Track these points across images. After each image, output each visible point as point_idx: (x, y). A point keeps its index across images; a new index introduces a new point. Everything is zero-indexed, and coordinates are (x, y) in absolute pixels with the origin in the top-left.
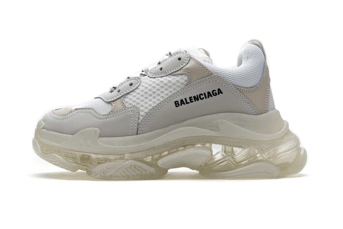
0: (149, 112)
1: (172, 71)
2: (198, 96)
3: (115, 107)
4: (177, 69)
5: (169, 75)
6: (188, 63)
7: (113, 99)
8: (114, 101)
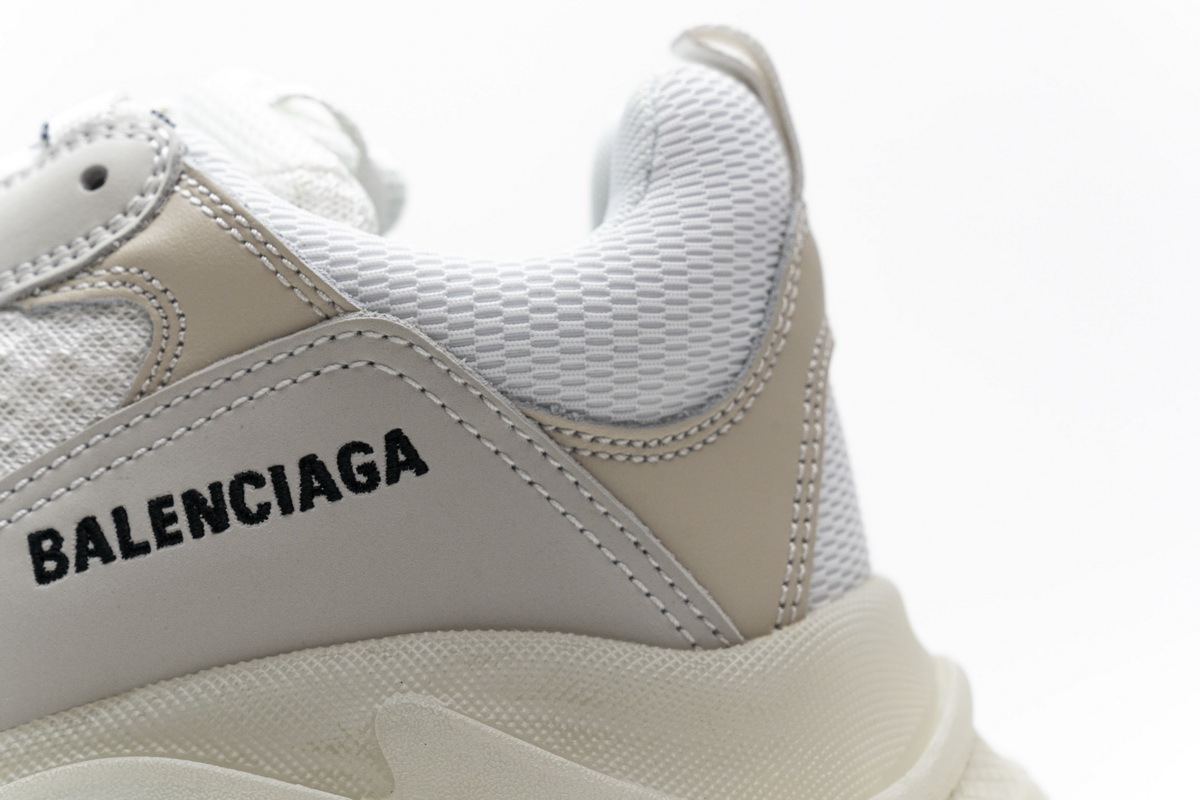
2: (226, 489)
4: (69, 263)
6: (153, 215)
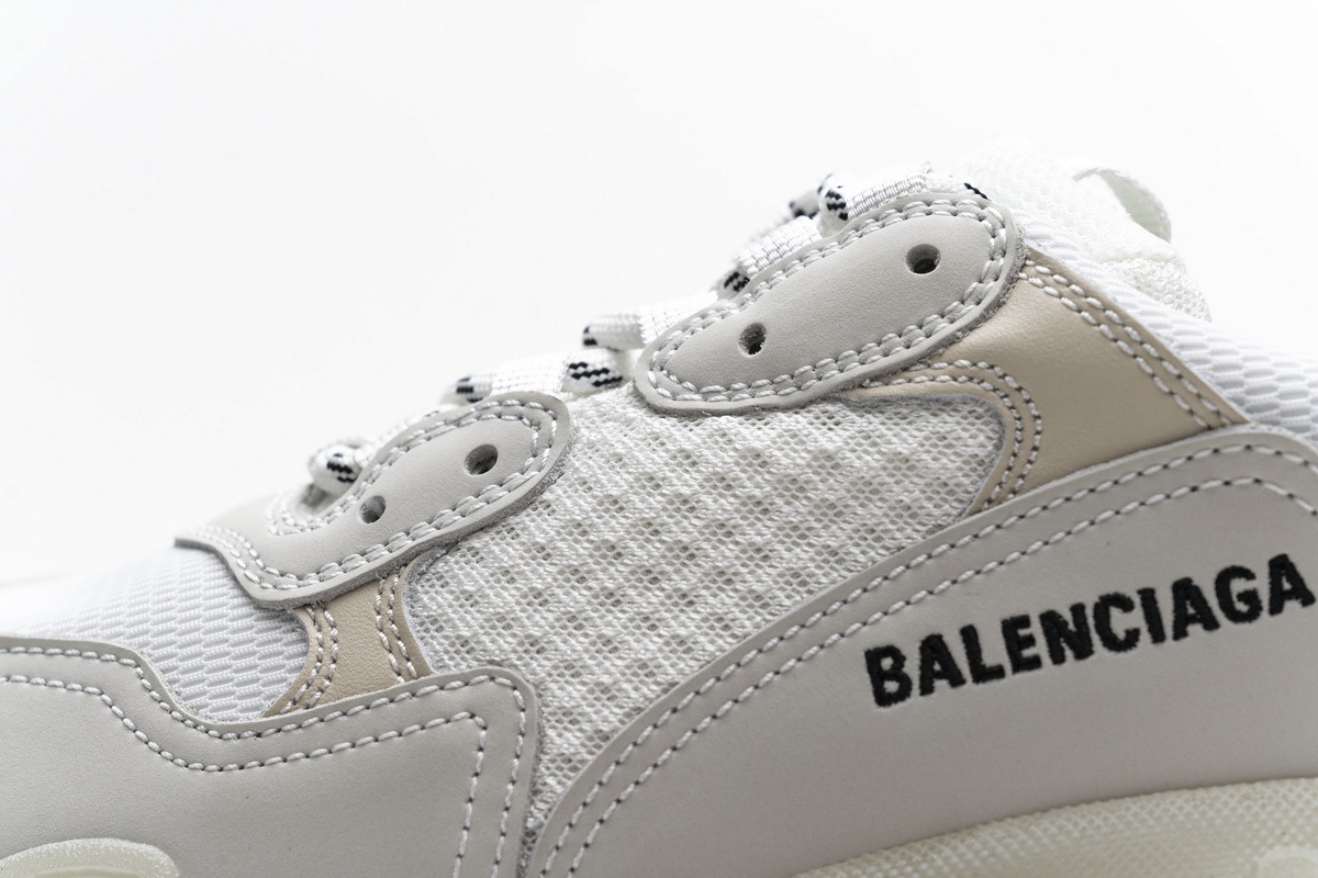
0: (631, 738)
1: (856, 370)
2: (1089, 612)
3: (327, 659)
4: (901, 354)
5: (825, 398)
6: (998, 304)
7: (314, 586)
8: (321, 602)
